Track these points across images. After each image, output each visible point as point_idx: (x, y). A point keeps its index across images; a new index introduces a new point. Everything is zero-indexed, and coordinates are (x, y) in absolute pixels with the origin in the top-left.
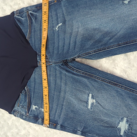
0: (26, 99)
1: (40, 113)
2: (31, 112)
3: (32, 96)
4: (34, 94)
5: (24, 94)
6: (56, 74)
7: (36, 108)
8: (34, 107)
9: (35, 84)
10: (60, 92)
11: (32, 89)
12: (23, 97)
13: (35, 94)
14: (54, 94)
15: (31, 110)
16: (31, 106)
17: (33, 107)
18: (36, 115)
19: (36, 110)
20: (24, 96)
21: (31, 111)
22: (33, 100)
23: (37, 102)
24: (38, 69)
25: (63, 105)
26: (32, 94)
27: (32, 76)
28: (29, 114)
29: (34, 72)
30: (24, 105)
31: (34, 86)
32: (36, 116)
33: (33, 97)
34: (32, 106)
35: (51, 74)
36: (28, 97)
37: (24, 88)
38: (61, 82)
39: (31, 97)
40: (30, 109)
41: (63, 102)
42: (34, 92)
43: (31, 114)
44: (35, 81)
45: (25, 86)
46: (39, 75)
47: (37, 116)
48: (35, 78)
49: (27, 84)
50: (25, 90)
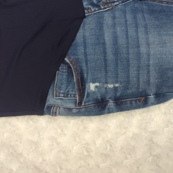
0: (70, 80)
1: (106, 92)
2: (87, 97)
3: (85, 68)
4: (87, 64)
5: (64, 70)
6: (126, 21)
7: (96, 87)
8: (92, 87)
9: (85, 47)
10: (138, 47)
11: (81, 57)
12: (64, 77)
13: (89, 65)
14: (128, 54)
15: (88, 92)
16: (85, 86)
17: (90, 87)
18: (100, 98)
19: (97, 91)
20: (67, 74)
21: (87, 94)
22: (87, 75)
23: (96, 76)
24: (90, 19)
25: (148, 66)
26: (83, 65)
27: (78, 34)
28: (85, 103)
29: (82, 25)
30: (68, 92)
31: (83, 51)
32: (100, 100)
33: (87, 70)
34: (87, 86)
35: (117, 22)
36: (75, 73)
37: (64, 60)
38: (137, 32)
39: (81, 71)
40: (84, 92)
41: (149, 61)
42: (86, 61)
43: (89, 101)
44: (85, 42)
45: (65, 57)
46: (92, 29)
47: (102, 99)
48: (84, 36)
49: (69, 51)
50: (67, 63)
